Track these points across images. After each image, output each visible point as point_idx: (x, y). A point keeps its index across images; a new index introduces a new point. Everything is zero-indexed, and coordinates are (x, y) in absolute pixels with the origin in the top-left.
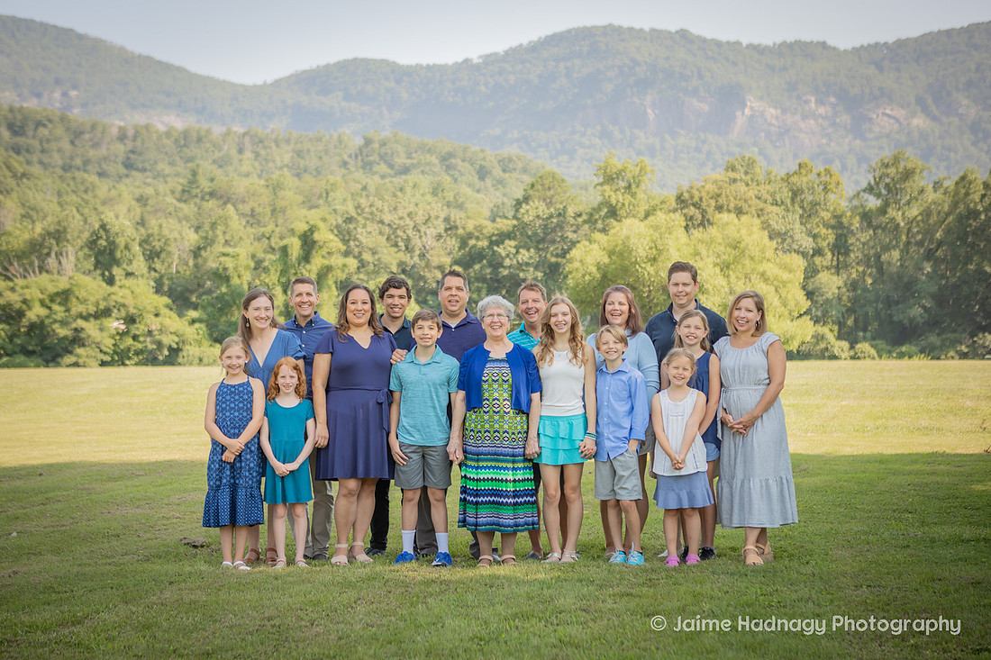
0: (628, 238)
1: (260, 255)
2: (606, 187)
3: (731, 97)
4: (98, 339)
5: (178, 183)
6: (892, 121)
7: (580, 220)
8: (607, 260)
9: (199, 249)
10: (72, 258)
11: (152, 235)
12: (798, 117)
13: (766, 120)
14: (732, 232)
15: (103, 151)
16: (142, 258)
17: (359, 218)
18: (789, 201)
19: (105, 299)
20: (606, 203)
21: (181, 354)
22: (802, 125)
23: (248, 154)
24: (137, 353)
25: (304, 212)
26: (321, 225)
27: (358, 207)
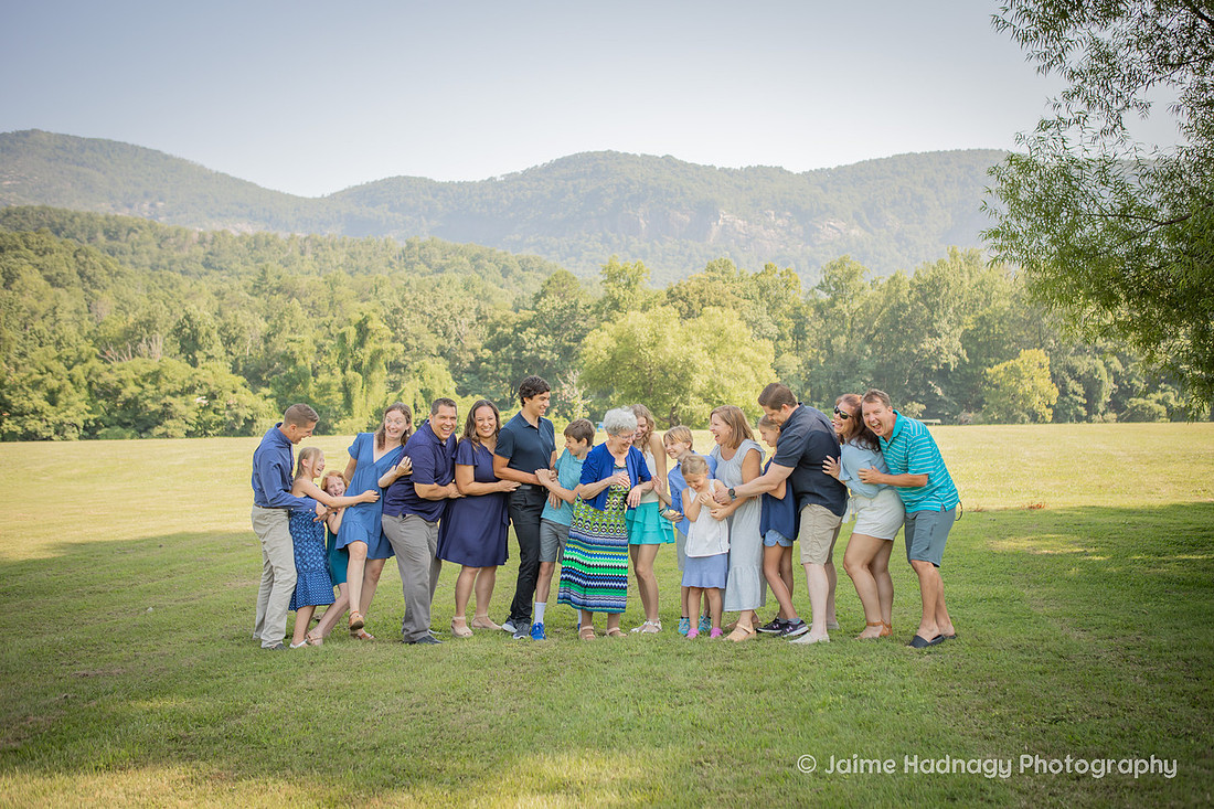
0: (632, 326)
1: (321, 341)
2: (610, 284)
3: (707, 210)
4: (184, 413)
5: (250, 280)
6: (835, 231)
7: (589, 311)
8: (615, 345)
9: (269, 335)
10: (160, 344)
11: (229, 324)
12: (761, 227)
13: (735, 229)
14: (716, 322)
15: (186, 253)
16: (220, 344)
17: (405, 310)
18: (758, 296)
19: (190, 379)
20: (611, 297)
21: (255, 424)
22: (765, 234)
23: (309, 256)
24: (218, 424)
25: (359, 304)
26: (374, 315)
27: (403, 300)
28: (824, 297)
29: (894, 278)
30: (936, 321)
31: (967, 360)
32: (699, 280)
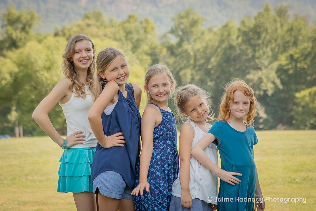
18: (124, 39)
28: (174, 40)
29: (226, 26)
30: (258, 58)
31: (281, 87)
32: (79, 26)
